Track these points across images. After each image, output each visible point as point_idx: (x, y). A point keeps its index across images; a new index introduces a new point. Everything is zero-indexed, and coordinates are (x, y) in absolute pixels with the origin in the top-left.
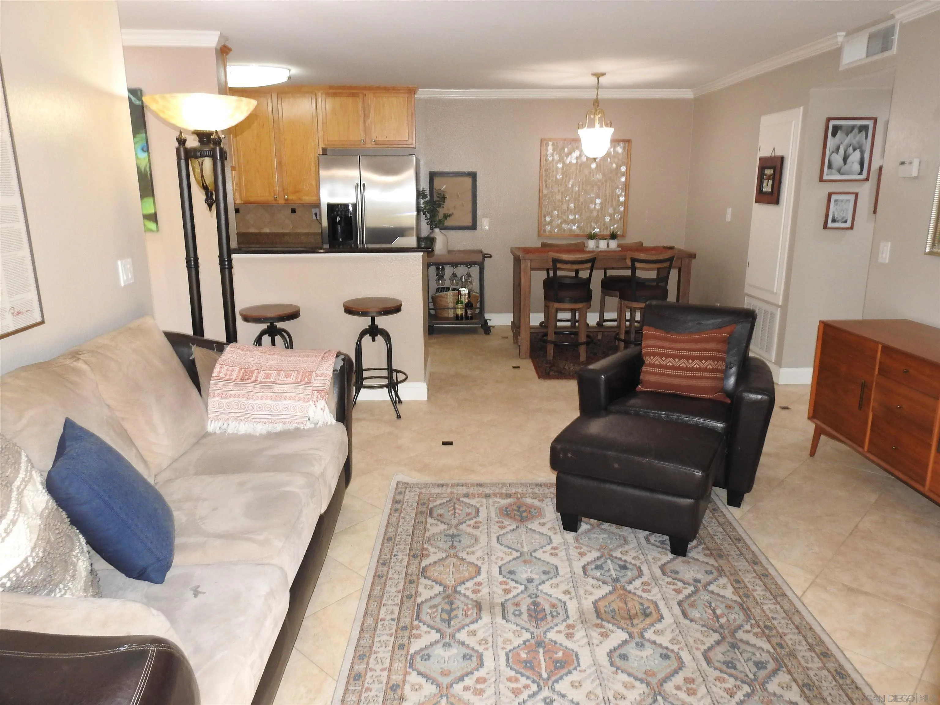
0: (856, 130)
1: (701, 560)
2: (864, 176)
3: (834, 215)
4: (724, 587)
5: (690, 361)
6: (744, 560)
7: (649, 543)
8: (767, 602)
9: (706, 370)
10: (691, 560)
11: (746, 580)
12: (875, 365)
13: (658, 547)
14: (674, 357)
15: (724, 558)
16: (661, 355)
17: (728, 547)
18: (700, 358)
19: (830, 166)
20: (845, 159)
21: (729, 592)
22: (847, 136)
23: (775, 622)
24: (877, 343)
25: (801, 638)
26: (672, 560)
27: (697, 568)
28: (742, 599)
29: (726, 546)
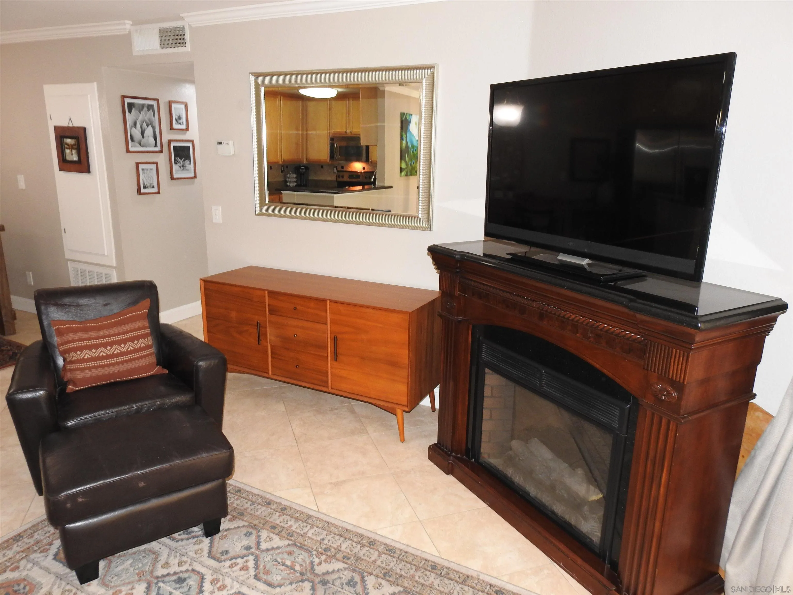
0: (145, 109)
1: (232, 527)
2: (158, 149)
3: (144, 182)
4: (271, 539)
5: (123, 345)
6: (260, 506)
7: (177, 542)
8: (306, 530)
9: (141, 349)
10: (225, 533)
11: (278, 522)
12: (265, 308)
13: (188, 539)
14: (105, 345)
15: (245, 514)
16: (89, 348)
17: (238, 502)
18: (132, 340)
19: (132, 140)
20: (143, 133)
21: (277, 542)
22: (140, 113)
23: (326, 542)
24: (264, 290)
25: (350, 542)
26: (211, 543)
27: (236, 537)
28: (291, 540)
29: (236, 502)
